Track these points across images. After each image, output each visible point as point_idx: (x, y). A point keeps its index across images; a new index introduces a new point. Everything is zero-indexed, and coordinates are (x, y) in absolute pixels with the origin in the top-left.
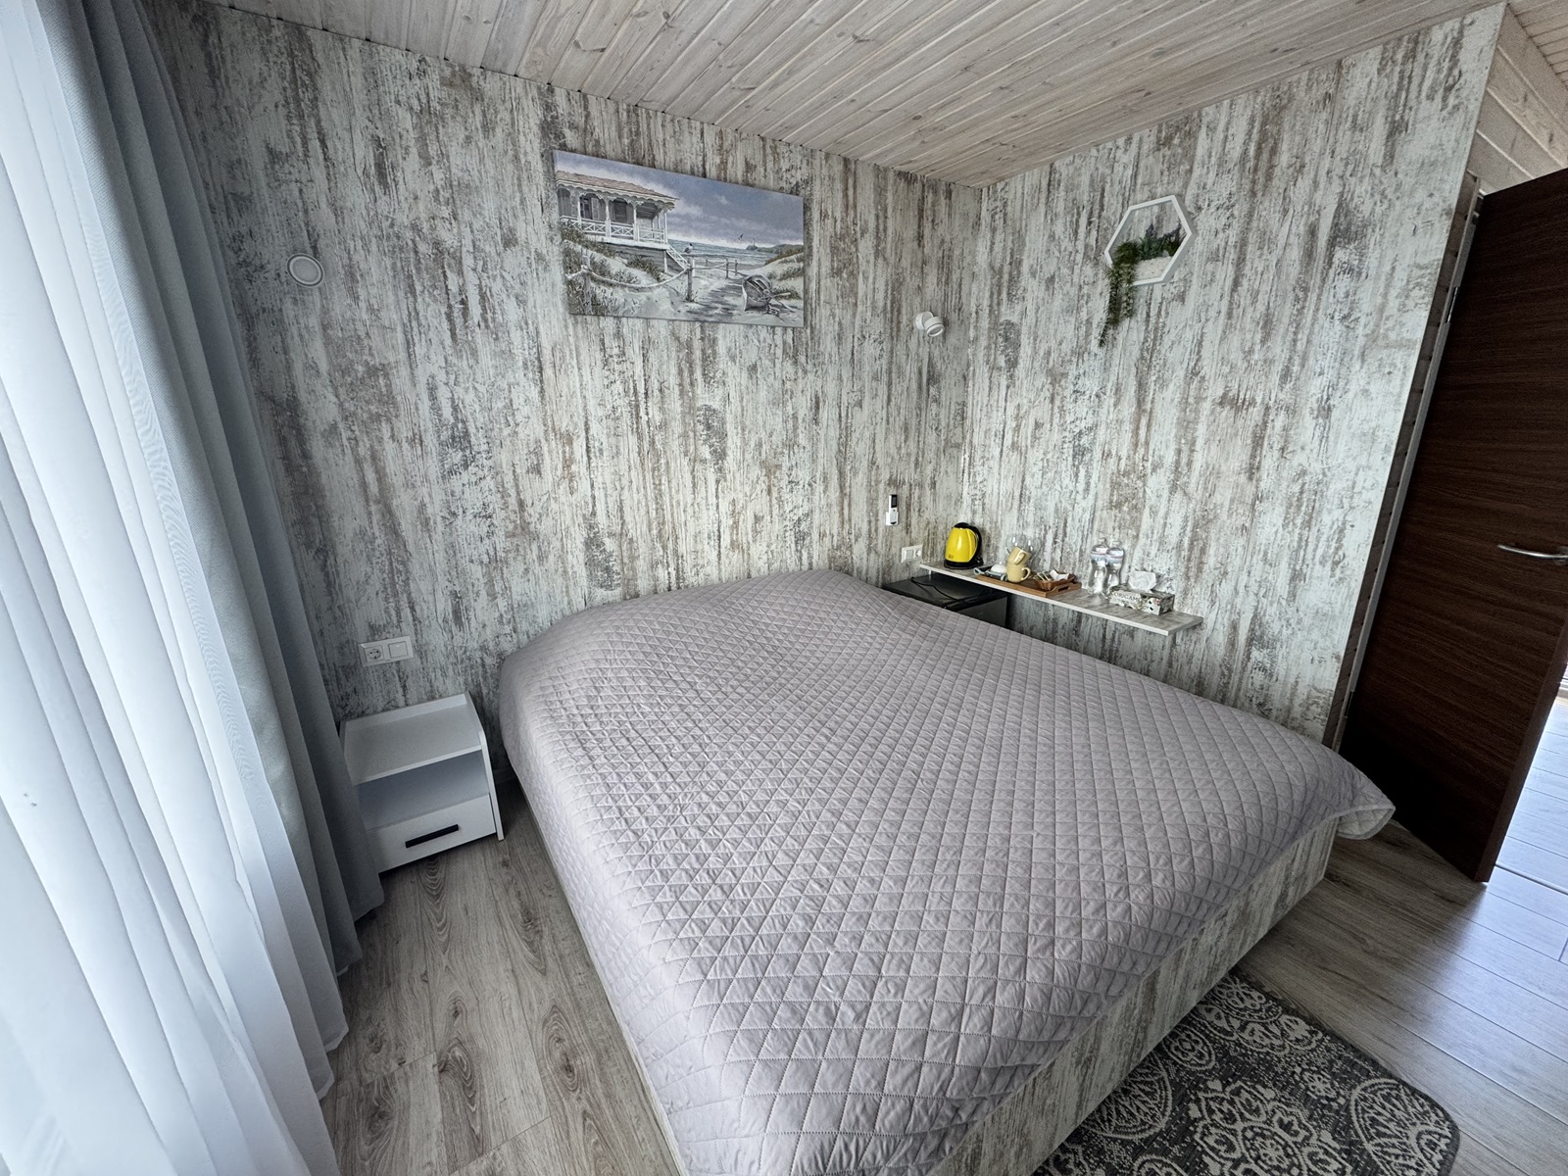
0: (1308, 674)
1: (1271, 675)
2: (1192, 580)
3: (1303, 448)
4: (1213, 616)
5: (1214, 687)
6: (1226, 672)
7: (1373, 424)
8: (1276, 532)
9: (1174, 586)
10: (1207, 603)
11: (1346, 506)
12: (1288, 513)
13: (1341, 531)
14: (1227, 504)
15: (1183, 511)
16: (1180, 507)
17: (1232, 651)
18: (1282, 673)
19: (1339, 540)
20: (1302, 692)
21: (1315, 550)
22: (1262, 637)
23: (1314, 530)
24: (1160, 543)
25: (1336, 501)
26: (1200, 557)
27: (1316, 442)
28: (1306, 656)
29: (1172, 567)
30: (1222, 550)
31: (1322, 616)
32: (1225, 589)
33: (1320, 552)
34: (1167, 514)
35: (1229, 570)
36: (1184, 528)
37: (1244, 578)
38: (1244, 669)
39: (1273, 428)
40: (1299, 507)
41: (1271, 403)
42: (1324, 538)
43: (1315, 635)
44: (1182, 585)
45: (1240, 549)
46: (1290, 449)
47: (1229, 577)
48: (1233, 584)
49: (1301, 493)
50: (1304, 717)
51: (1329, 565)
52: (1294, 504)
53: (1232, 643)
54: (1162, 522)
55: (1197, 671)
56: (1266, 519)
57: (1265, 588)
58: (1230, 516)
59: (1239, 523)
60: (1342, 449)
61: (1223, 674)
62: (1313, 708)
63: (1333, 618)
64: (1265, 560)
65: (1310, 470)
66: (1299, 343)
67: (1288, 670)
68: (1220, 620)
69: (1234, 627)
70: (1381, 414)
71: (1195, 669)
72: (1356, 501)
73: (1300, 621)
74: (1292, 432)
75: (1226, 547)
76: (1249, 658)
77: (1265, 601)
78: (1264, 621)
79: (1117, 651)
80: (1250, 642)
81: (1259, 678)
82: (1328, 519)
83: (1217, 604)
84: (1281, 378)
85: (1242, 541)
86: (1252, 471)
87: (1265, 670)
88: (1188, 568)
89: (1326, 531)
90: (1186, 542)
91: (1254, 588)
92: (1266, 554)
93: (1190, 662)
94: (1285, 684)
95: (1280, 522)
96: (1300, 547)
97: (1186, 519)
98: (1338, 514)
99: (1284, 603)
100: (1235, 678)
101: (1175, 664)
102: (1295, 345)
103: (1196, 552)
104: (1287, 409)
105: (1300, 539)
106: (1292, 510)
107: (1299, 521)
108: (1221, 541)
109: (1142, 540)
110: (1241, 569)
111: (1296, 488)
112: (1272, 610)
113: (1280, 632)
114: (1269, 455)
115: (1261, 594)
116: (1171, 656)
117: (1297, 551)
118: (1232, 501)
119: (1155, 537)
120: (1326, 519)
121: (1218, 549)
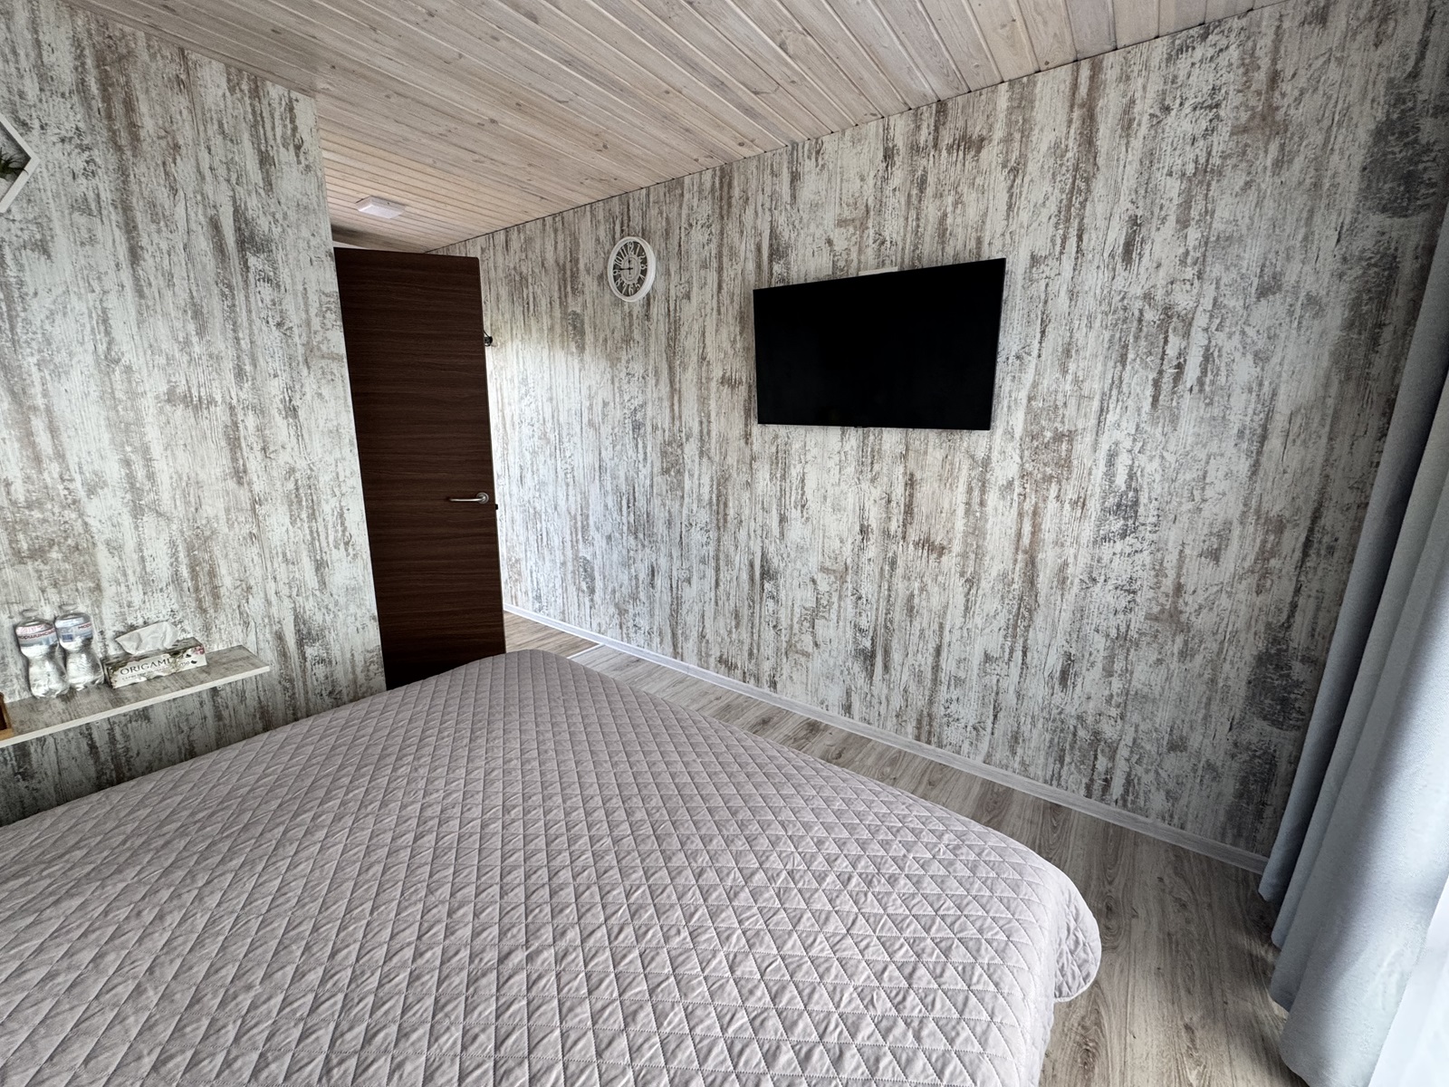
0: (358, 641)
1: (330, 662)
2: (211, 611)
3: (283, 447)
4: (252, 637)
5: (281, 706)
6: (288, 685)
7: (335, 423)
8: (287, 531)
9: (188, 628)
10: (240, 628)
11: (338, 493)
12: (291, 511)
13: (341, 515)
14: (222, 515)
15: (165, 536)
16: (159, 533)
17: (286, 661)
18: (338, 654)
19: (343, 524)
20: (359, 659)
21: (327, 538)
22: (309, 633)
23: (320, 520)
24: (145, 584)
25: (329, 492)
26: (211, 582)
27: (294, 440)
28: (352, 629)
29: (176, 607)
30: (235, 565)
31: (351, 591)
32: (255, 606)
33: (331, 539)
34: (140, 548)
35: (252, 583)
36: (175, 555)
37: (271, 586)
38: (304, 671)
39: (246, 428)
40: (300, 502)
41: (234, 402)
42: (330, 526)
43: (352, 609)
44: (199, 622)
45: (256, 558)
46: (272, 449)
47: (255, 589)
48: (262, 595)
49: (297, 489)
50: (368, 679)
51: (342, 547)
52: (294, 500)
53: (283, 654)
54: (135, 556)
55: (255, 703)
56: (272, 521)
57: (295, 585)
58: (231, 527)
59: (245, 531)
60: (317, 445)
61: (285, 689)
62: (372, 667)
63: (360, 588)
64: (286, 561)
65: (298, 466)
66: (242, 342)
67: (342, 649)
68: (261, 637)
69: (279, 637)
70: (337, 414)
71: (251, 702)
72: (344, 489)
73: (336, 604)
74: (267, 432)
75: (239, 560)
76: (305, 659)
77: (300, 599)
78: (306, 617)
79: (127, 750)
80: (300, 644)
81: (320, 671)
82: (328, 507)
83: (252, 624)
84: (236, 377)
85: (255, 550)
86: (239, 475)
87: (323, 661)
88: (199, 600)
89: (329, 518)
90: (185, 572)
91: (285, 591)
92: (284, 555)
93: (243, 698)
94: (344, 662)
95: (287, 521)
96: (313, 539)
97: (173, 544)
98: (334, 502)
99: (318, 593)
100: (299, 684)
101: (225, 714)
102: (238, 343)
103: (203, 578)
104: (254, 409)
105: (311, 532)
106: (294, 507)
107: (304, 516)
108: (231, 556)
109: (109, 590)
110: (265, 579)
111: (291, 486)
112: (310, 605)
113: (324, 621)
114: (251, 457)
115: (294, 593)
116: (216, 707)
117: (312, 543)
118: (228, 510)
119: (132, 579)
120: (327, 508)
121: (230, 566)
